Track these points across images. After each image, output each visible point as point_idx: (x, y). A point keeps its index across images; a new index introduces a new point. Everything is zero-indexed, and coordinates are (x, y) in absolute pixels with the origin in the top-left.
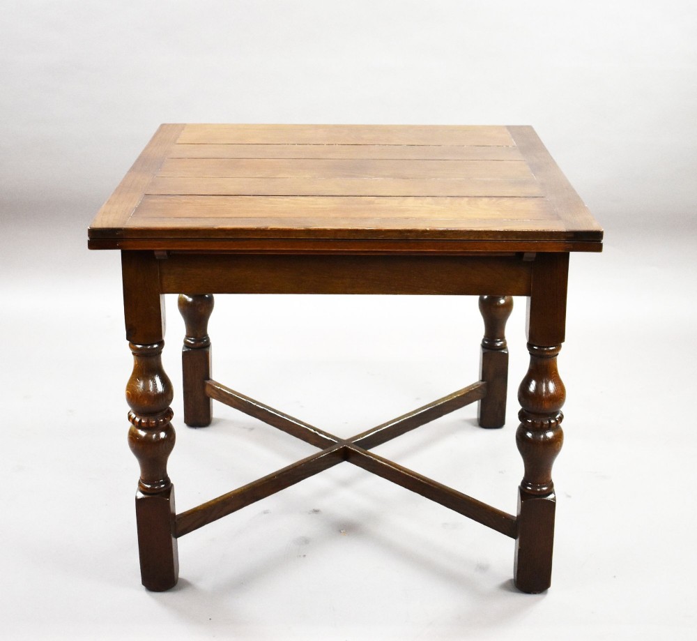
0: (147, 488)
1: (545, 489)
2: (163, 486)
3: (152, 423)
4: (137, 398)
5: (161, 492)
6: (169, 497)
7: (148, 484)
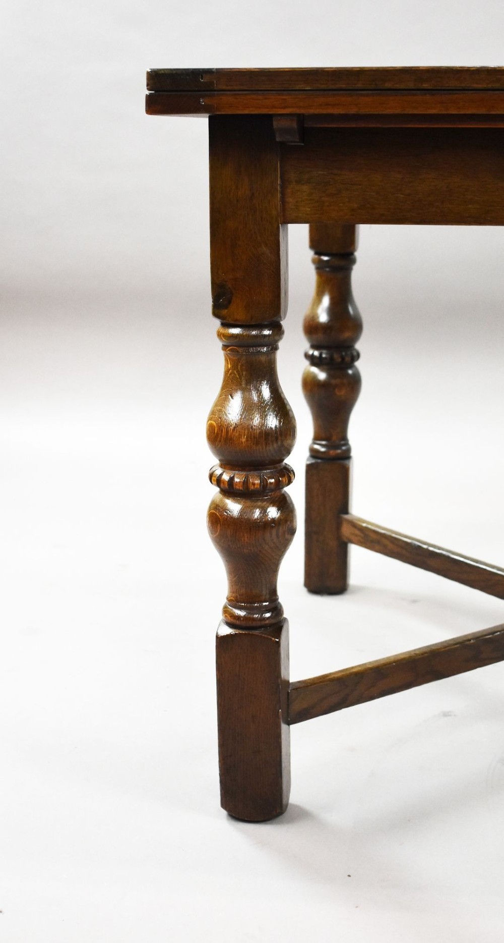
0: (239, 617)
2: (268, 615)
3: (254, 484)
4: (227, 432)
5: (265, 626)
6: (279, 636)
7: (240, 608)
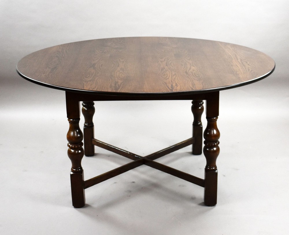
1: (214, 168)
